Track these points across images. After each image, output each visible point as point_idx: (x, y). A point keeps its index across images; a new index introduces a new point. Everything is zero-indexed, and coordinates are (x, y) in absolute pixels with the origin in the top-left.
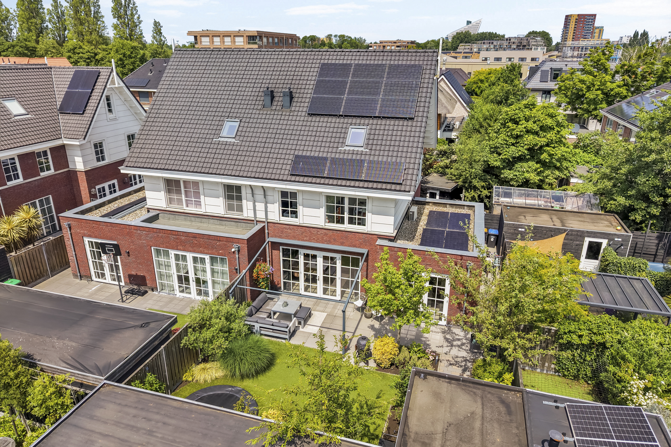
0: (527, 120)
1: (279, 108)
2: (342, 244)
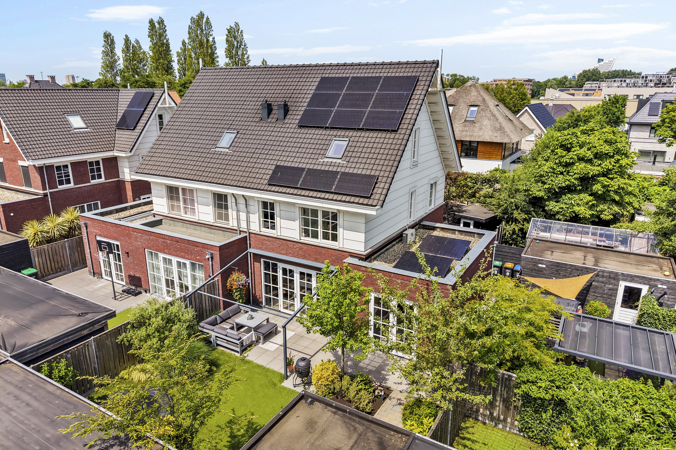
0: (581, 147)
1: (274, 120)
2: (316, 260)
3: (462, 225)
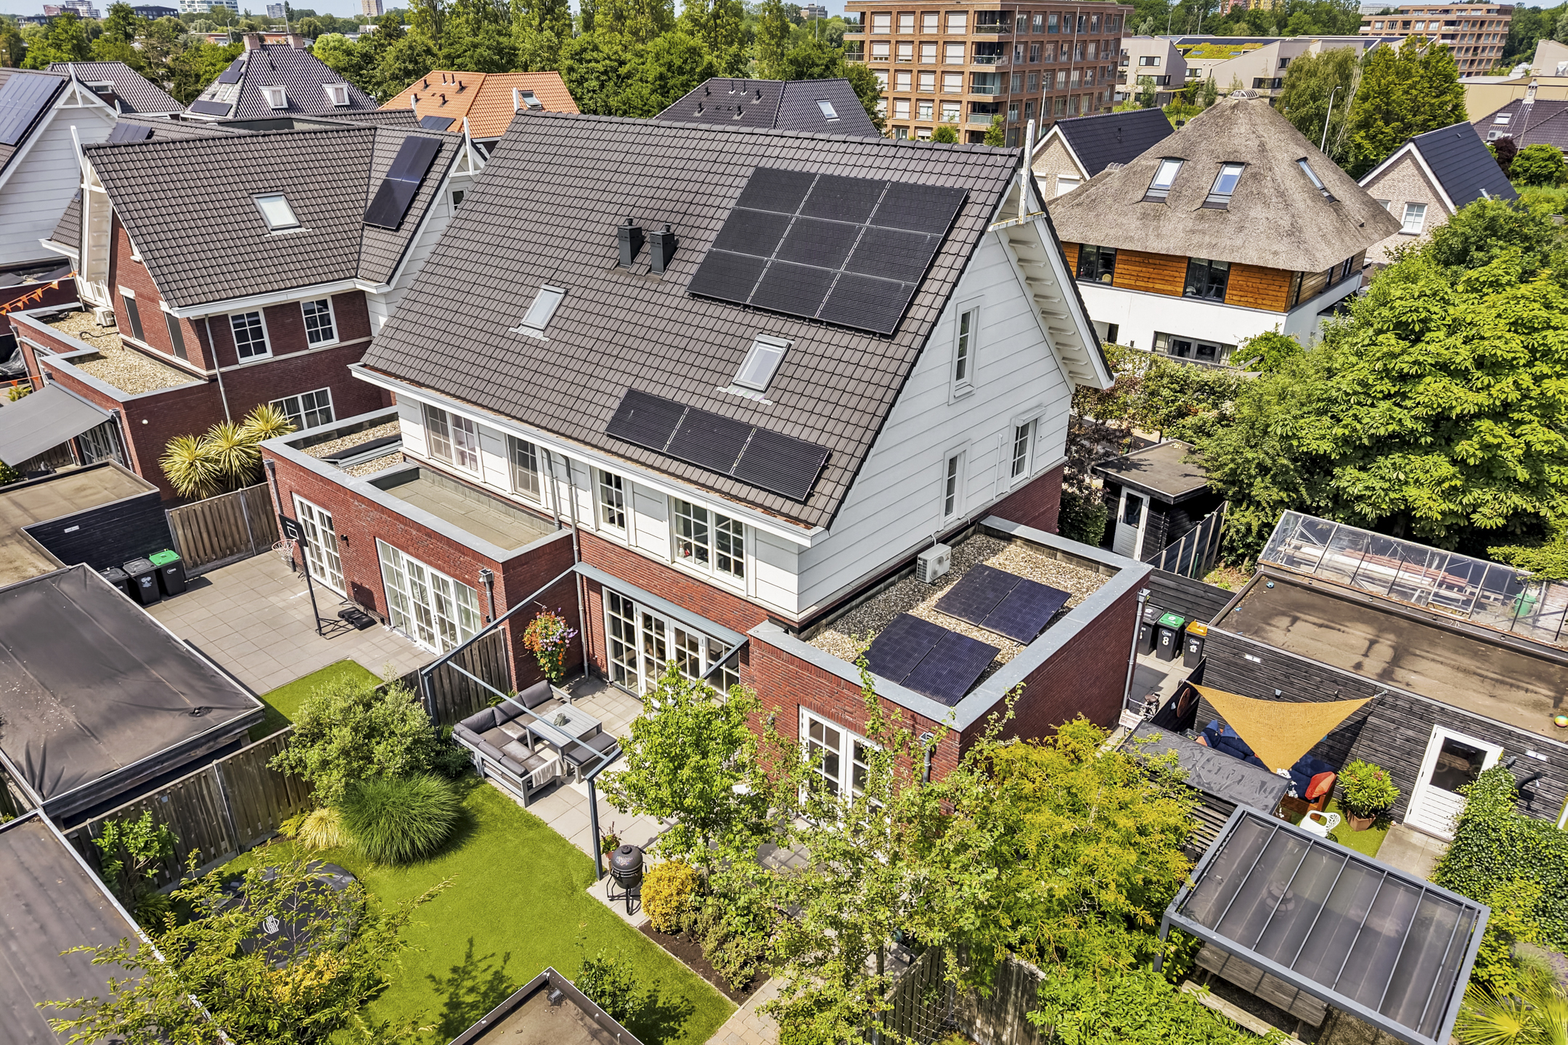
1: (643, 270)
2: (704, 613)
3: (1123, 501)
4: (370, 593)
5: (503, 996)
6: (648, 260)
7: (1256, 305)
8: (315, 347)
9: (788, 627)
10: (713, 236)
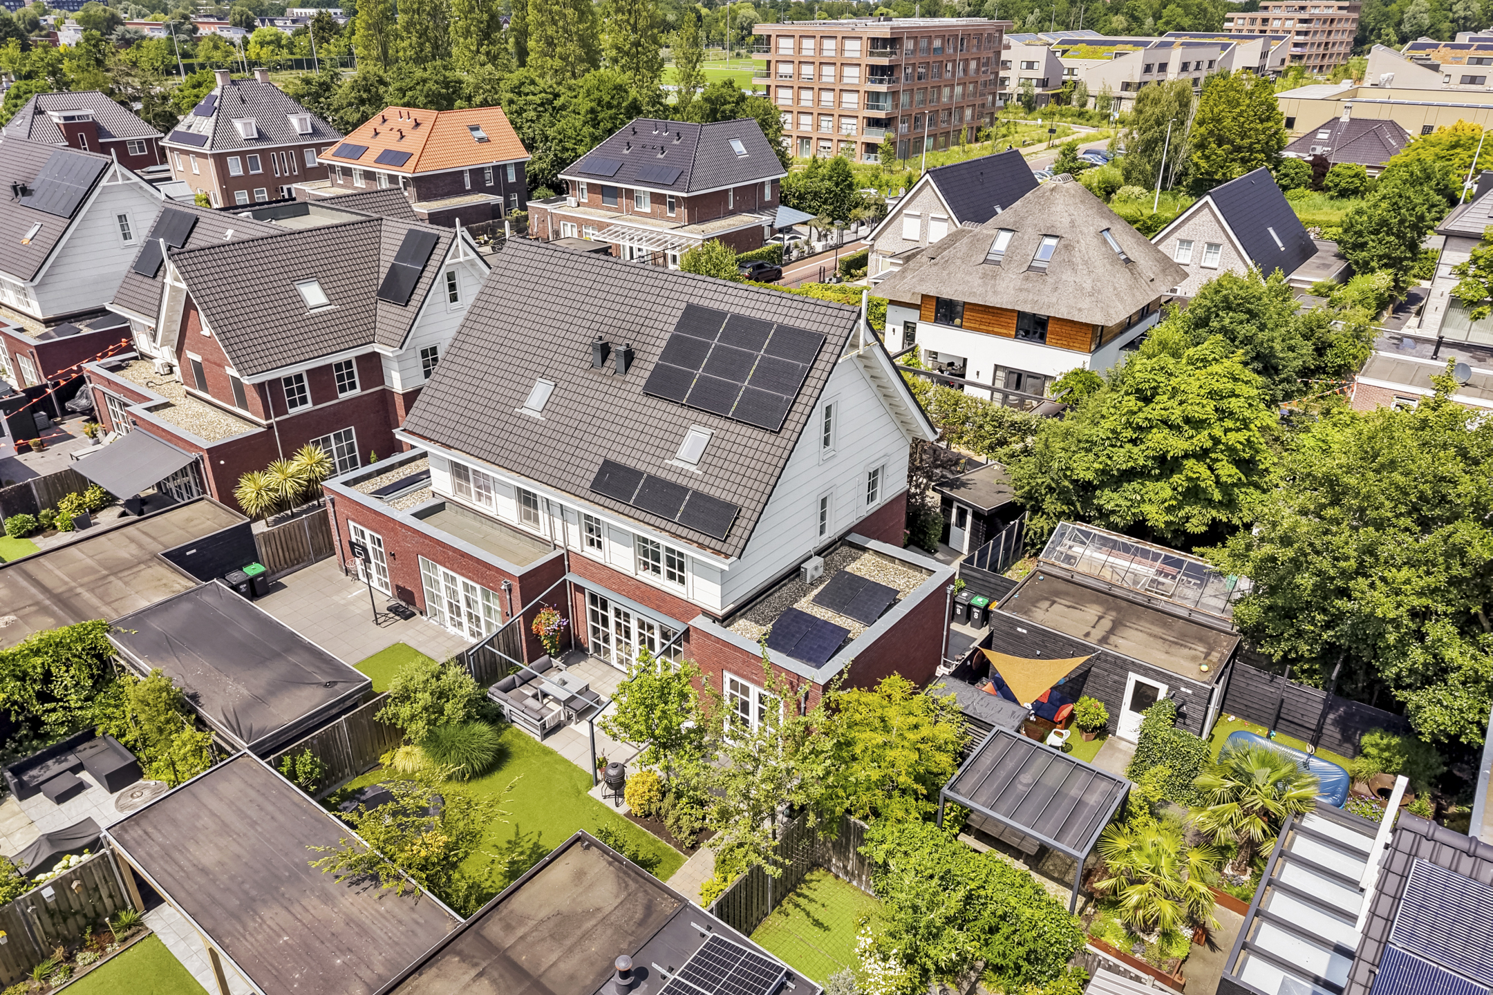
1: (610, 372)
2: (658, 608)
3: (954, 511)
4: (411, 593)
5: (542, 856)
6: (614, 365)
7: (1068, 347)
8: (342, 396)
9: (715, 619)
10: (659, 351)
